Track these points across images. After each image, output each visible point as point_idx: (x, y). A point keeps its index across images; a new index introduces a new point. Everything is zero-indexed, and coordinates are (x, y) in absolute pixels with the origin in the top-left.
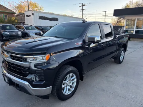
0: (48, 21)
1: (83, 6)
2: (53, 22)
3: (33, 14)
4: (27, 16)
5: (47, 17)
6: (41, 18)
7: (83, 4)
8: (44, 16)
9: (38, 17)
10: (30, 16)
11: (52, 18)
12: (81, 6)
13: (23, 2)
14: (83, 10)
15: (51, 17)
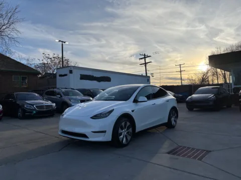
0: (95, 82)
1: (145, 58)
2: (102, 83)
3: (71, 72)
4: (61, 76)
5: (93, 76)
6: (83, 77)
7: (145, 55)
8: (88, 74)
9: (80, 76)
10: (66, 75)
11: (101, 77)
12: (142, 59)
13: (51, 59)
14: (146, 64)
15: (99, 76)
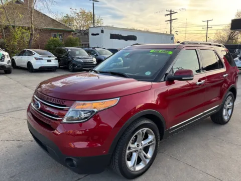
0: (122, 41)
1: (171, 14)
2: (129, 41)
3: (102, 31)
4: (93, 34)
5: (121, 35)
6: (113, 36)
7: (171, 11)
8: (117, 34)
9: (109, 36)
10: (98, 34)
11: (128, 36)
12: (167, 15)
14: (171, 20)
15: (126, 35)
